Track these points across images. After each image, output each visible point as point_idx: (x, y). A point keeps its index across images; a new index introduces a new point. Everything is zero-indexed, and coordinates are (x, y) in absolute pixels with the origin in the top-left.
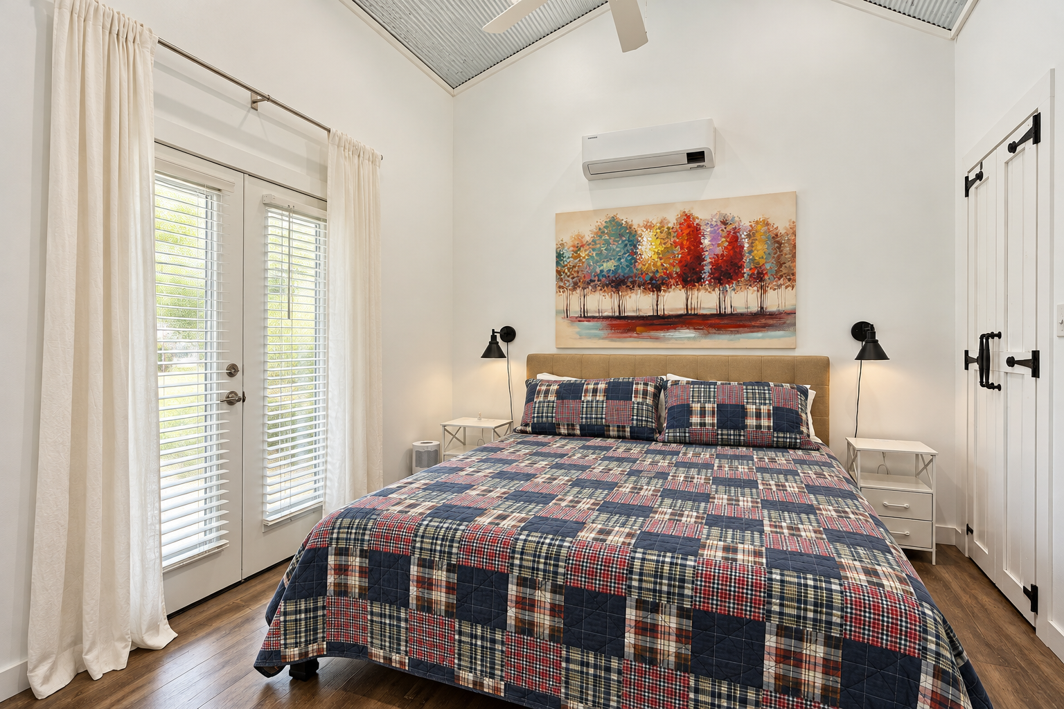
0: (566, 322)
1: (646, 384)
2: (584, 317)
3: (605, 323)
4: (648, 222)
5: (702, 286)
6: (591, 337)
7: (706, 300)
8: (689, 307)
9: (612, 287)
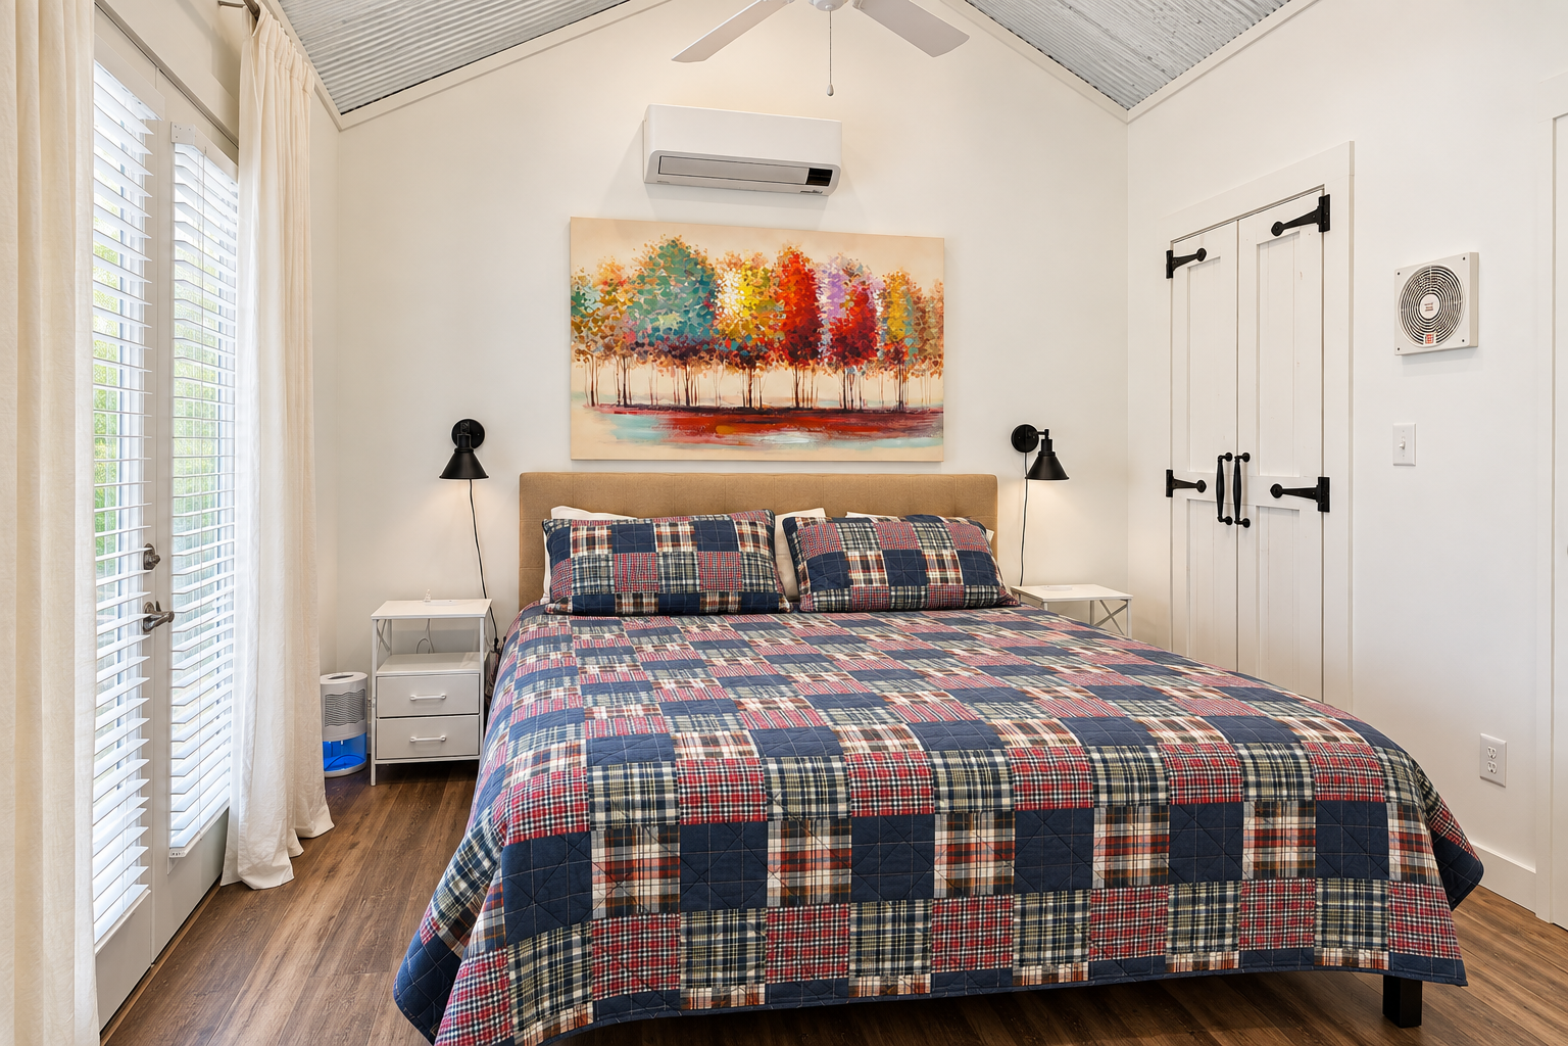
0: (592, 414)
1: (753, 524)
2: (625, 406)
3: (667, 416)
4: (733, 256)
5: (818, 364)
6: (638, 440)
7: (825, 386)
8: (800, 396)
9: (674, 357)
